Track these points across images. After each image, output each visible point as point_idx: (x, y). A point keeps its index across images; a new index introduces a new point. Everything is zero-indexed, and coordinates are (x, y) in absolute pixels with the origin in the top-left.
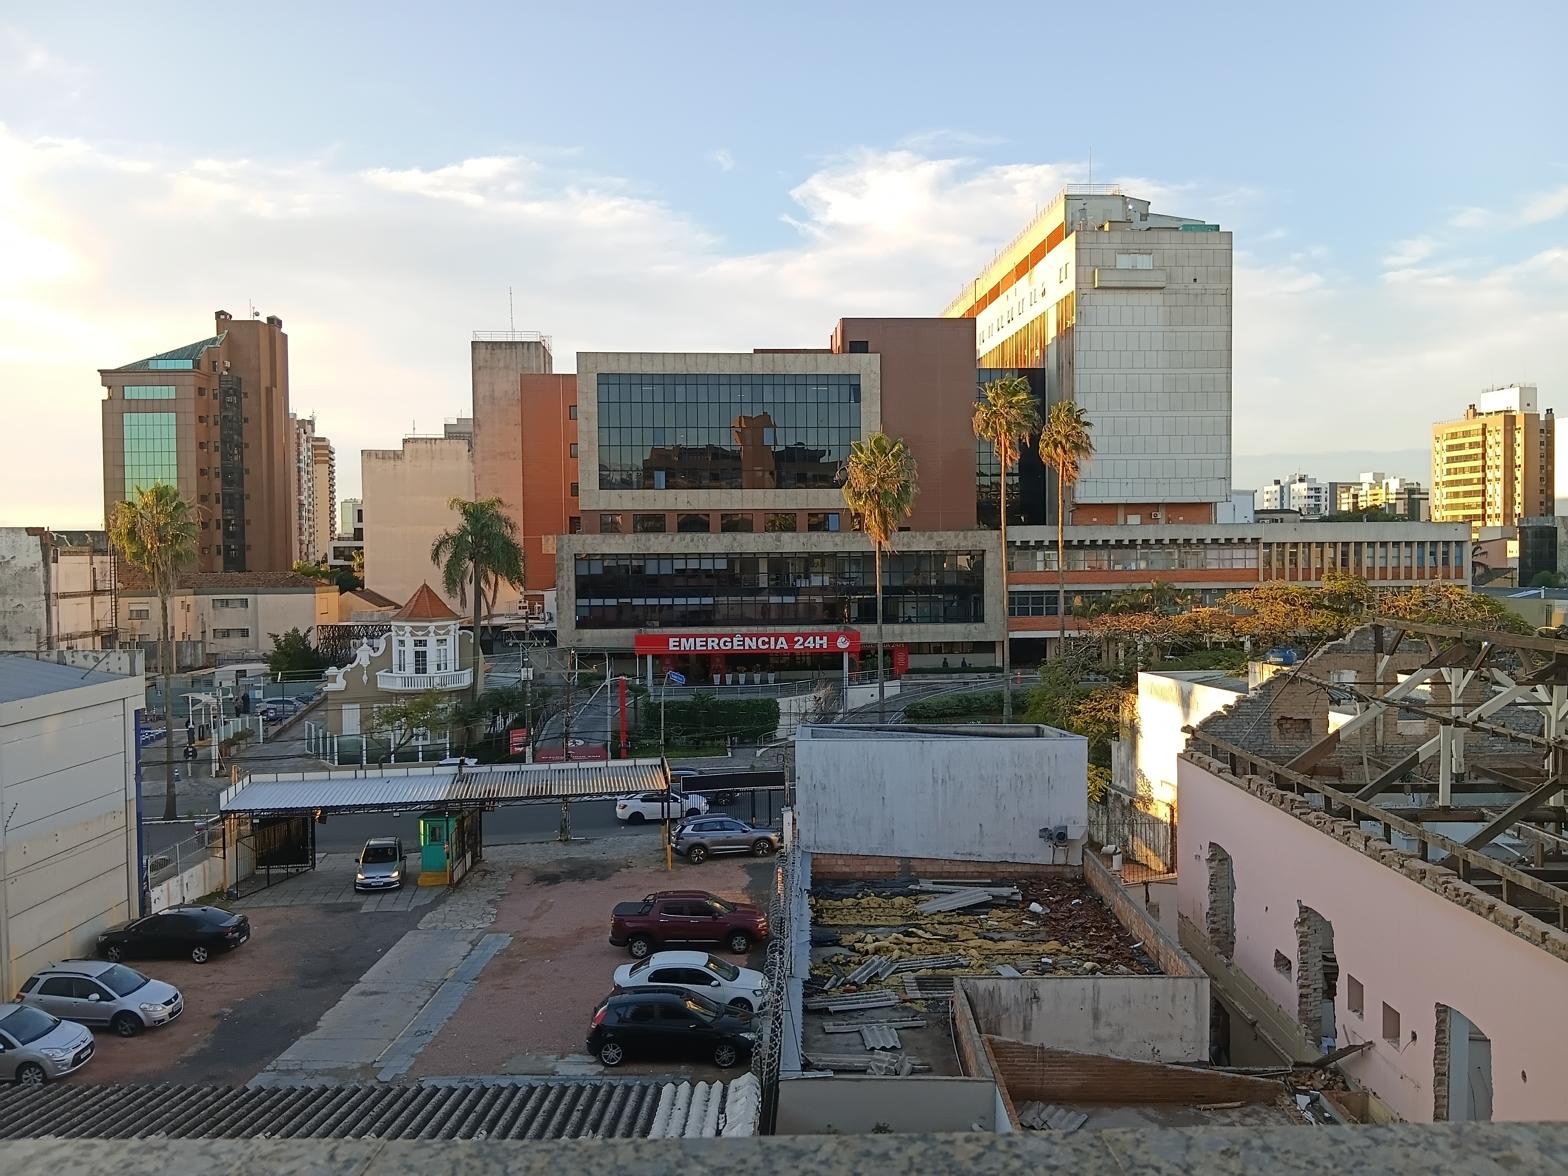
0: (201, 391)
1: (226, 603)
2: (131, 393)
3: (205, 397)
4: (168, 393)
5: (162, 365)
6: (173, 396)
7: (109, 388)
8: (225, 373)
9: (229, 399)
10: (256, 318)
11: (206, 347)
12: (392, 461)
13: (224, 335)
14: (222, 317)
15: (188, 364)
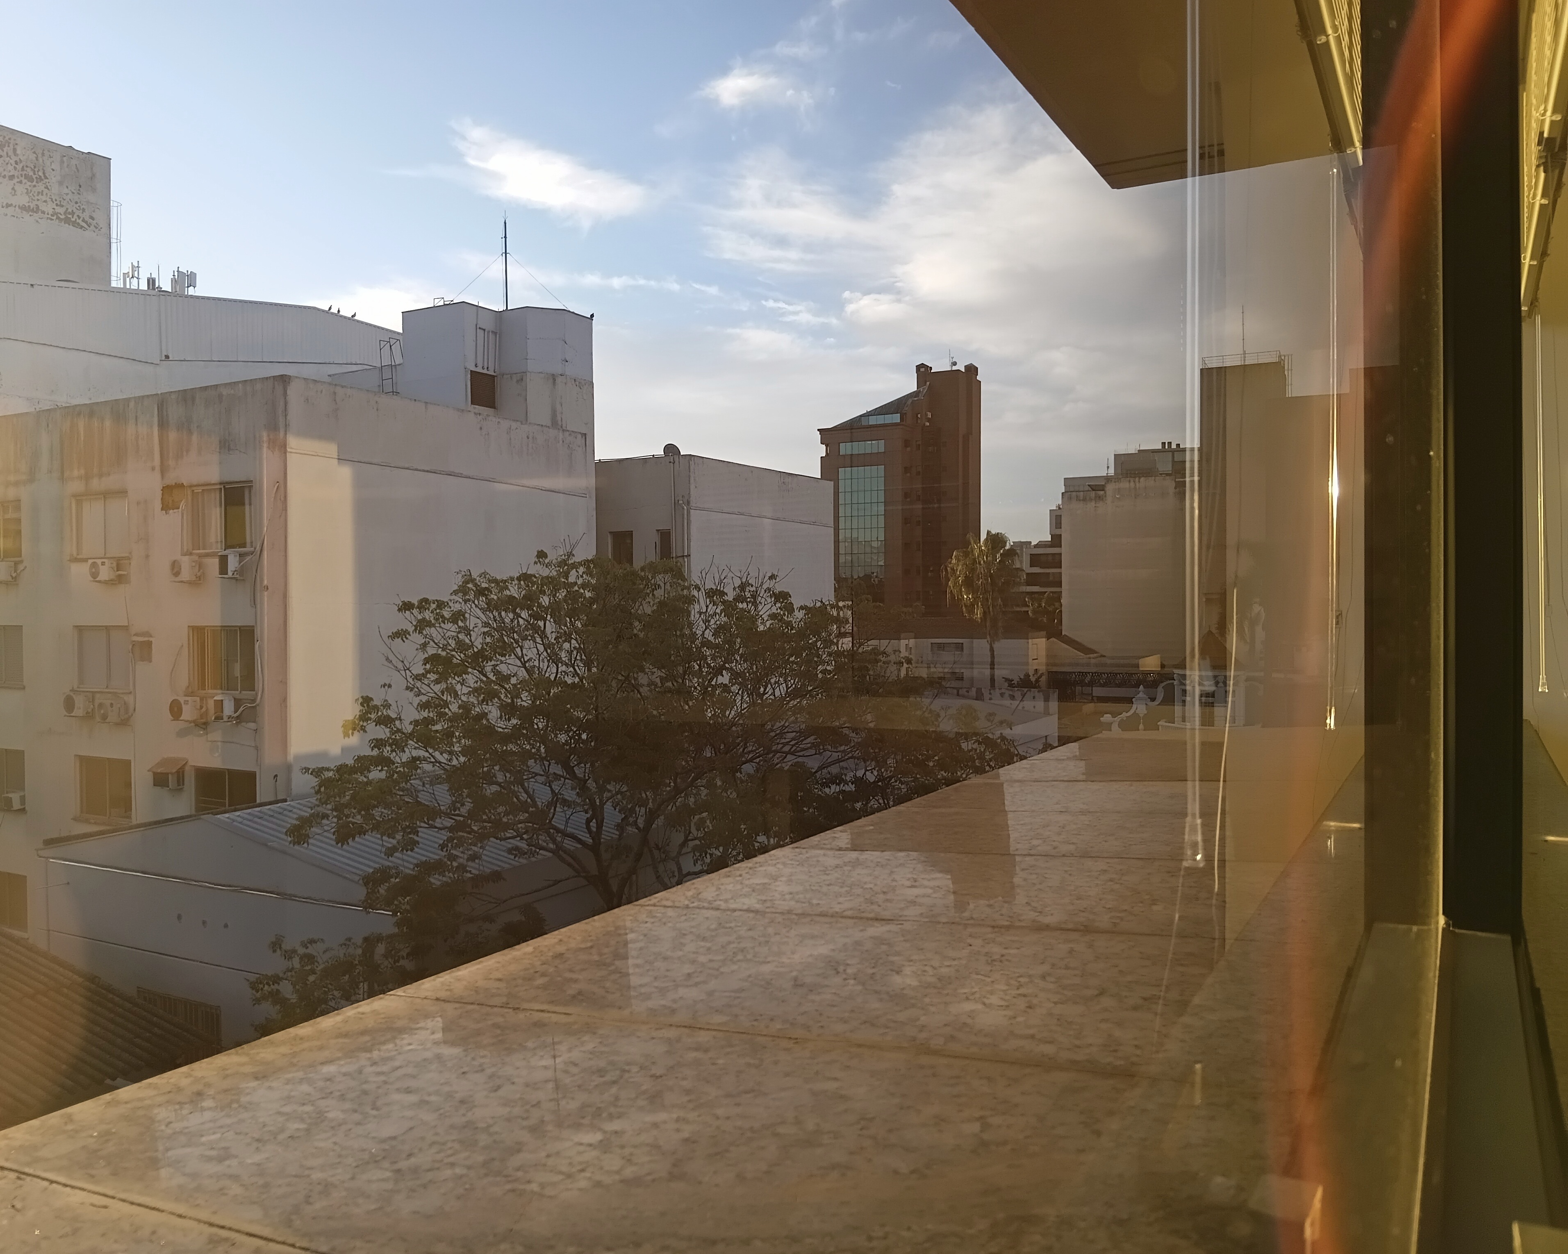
0: (907, 443)
1: (941, 647)
2: (845, 449)
3: (909, 449)
4: (876, 446)
5: (873, 421)
6: (882, 450)
7: (827, 446)
8: (928, 424)
9: (931, 449)
10: (954, 368)
11: (910, 401)
12: (1093, 504)
13: (926, 387)
14: (922, 370)
15: (896, 418)
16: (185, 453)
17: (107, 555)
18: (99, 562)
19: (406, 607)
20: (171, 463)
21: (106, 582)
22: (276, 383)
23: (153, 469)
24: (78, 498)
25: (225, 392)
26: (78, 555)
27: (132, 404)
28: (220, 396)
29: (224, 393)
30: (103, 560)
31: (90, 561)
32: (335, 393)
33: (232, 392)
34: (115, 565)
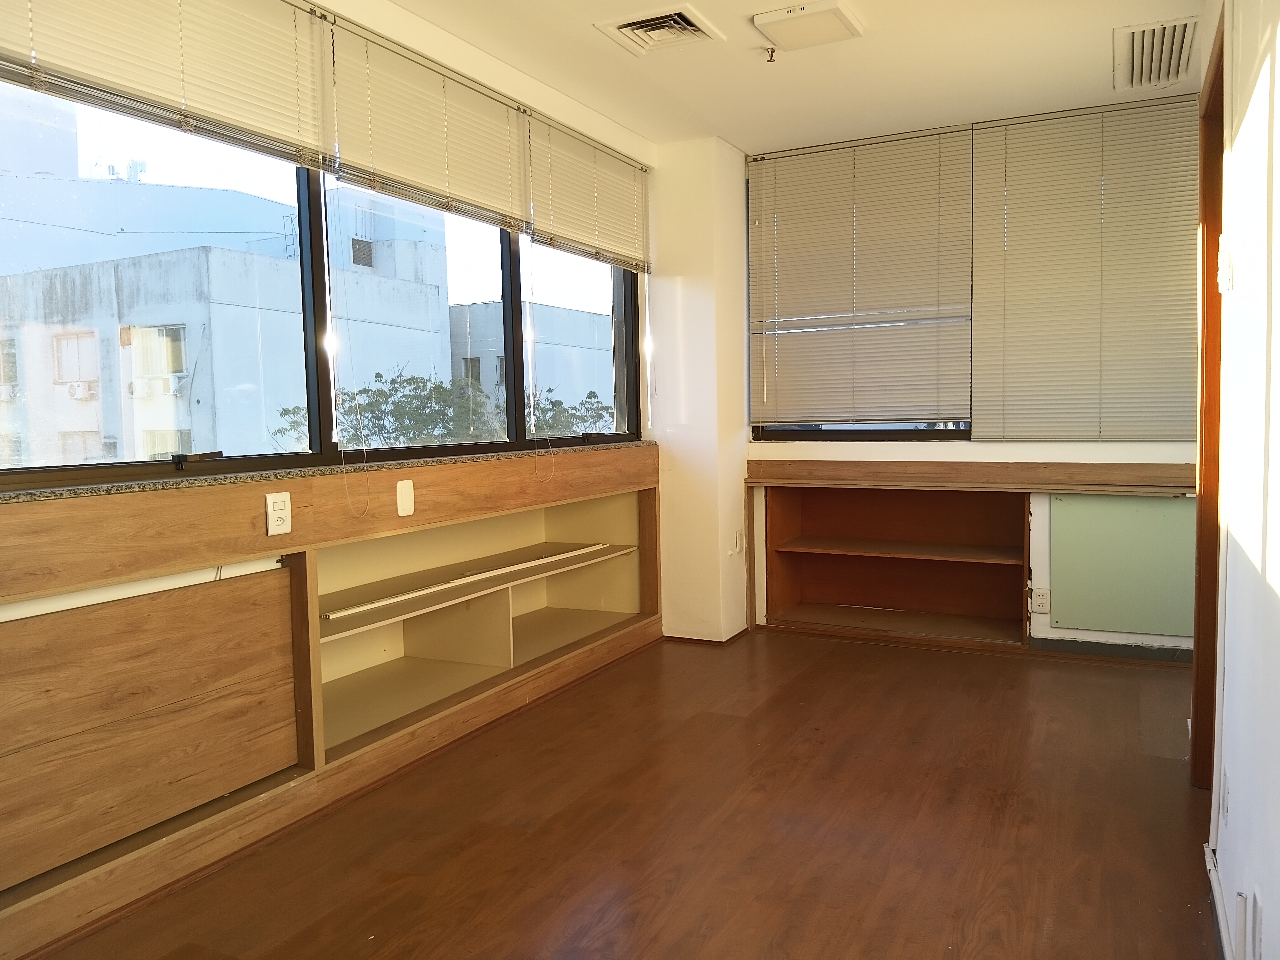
16: (135, 304)
17: (81, 380)
18: (75, 384)
19: (285, 412)
20: (125, 311)
21: (81, 399)
22: (200, 252)
23: (112, 316)
24: (58, 337)
25: (163, 258)
26: (59, 379)
27: (95, 268)
28: (160, 262)
29: (163, 260)
30: (78, 383)
31: (69, 384)
32: (245, 259)
33: (169, 259)
34: (87, 386)
